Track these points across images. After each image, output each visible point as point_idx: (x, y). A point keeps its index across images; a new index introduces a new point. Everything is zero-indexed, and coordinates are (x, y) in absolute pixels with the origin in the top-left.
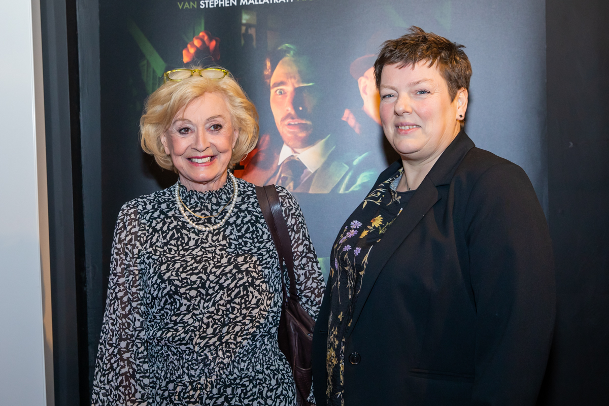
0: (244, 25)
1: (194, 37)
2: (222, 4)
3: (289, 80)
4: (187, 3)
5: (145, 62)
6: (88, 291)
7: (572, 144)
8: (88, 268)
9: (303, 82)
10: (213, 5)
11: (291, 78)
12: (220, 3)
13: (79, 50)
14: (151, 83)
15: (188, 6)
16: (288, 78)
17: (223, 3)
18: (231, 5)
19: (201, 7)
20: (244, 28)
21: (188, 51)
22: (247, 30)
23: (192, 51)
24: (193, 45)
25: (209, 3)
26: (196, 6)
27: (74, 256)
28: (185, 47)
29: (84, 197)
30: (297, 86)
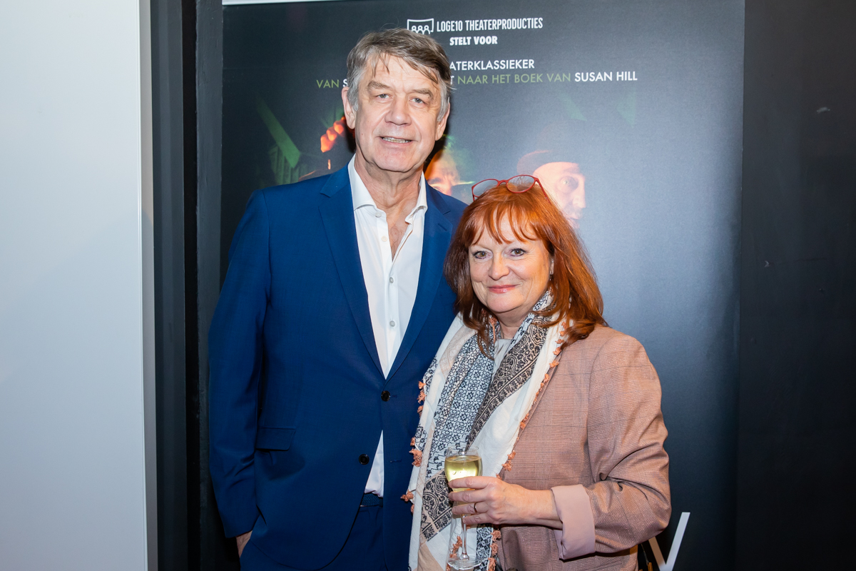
1: (334, 121)
3: (446, 177)
4: (327, 81)
5: (275, 150)
6: (200, 418)
7: (767, 263)
8: (202, 391)
9: (462, 179)
11: (448, 174)
13: (198, 133)
14: (282, 174)
15: (329, 85)
16: (444, 175)
21: (327, 138)
23: (332, 138)
24: (333, 132)
26: (337, 85)
27: (185, 377)
28: (324, 133)
29: (200, 306)
30: (454, 184)
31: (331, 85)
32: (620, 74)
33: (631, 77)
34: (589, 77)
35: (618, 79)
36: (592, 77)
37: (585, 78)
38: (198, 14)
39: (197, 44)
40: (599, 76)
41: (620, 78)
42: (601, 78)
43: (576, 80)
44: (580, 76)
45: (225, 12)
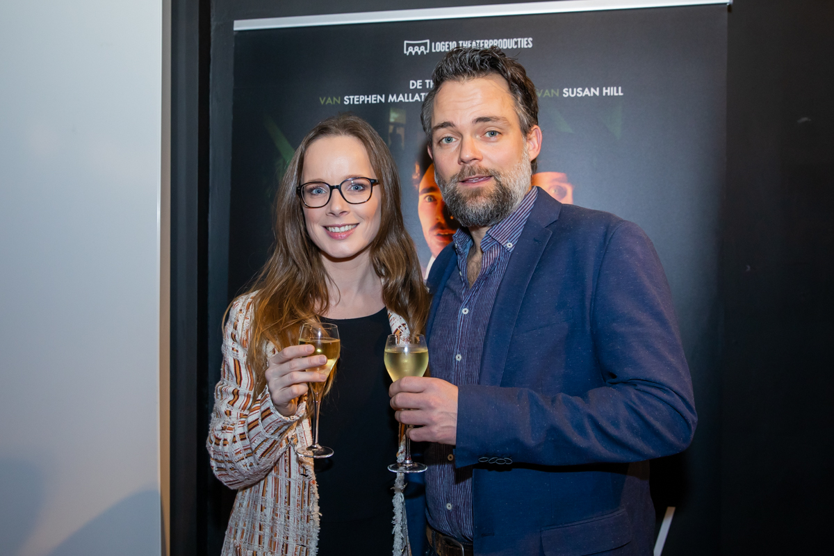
0: (392, 124)
2: (368, 101)
3: (440, 186)
4: (329, 99)
5: (281, 162)
7: (749, 267)
10: (359, 101)
12: (366, 99)
13: (210, 147)
15: (331, 102)
16: (438, 184)
17: (370, 99)
18: (378, 101)
19: (345, 103)
20: (391, 128)
22: (394, 130)
25: (353, 99)
26: (339, 102)
31: (332, 101)
32: (607, 89)
33: (617, 92)
34: (577, 92)
35: (604, 94)
36: (579, 92)
37: (573, 93)
38: (212, 40)
39: (211, 67)
40: (587, 92)
41: (606, 93)
42: (588, 93)
43: (564, 95)
44: (568, 91)
45: (236, 37)
